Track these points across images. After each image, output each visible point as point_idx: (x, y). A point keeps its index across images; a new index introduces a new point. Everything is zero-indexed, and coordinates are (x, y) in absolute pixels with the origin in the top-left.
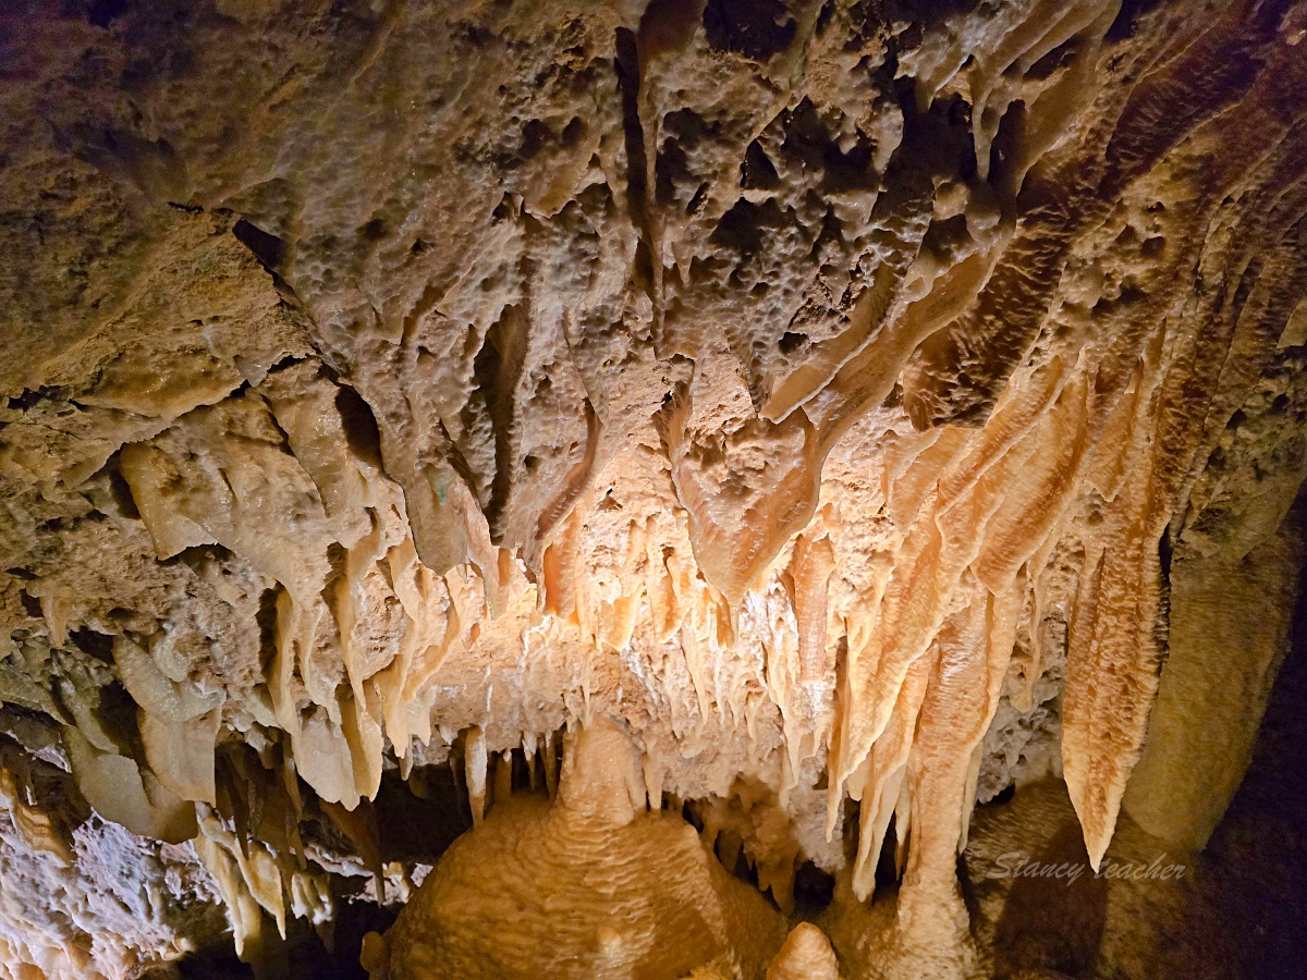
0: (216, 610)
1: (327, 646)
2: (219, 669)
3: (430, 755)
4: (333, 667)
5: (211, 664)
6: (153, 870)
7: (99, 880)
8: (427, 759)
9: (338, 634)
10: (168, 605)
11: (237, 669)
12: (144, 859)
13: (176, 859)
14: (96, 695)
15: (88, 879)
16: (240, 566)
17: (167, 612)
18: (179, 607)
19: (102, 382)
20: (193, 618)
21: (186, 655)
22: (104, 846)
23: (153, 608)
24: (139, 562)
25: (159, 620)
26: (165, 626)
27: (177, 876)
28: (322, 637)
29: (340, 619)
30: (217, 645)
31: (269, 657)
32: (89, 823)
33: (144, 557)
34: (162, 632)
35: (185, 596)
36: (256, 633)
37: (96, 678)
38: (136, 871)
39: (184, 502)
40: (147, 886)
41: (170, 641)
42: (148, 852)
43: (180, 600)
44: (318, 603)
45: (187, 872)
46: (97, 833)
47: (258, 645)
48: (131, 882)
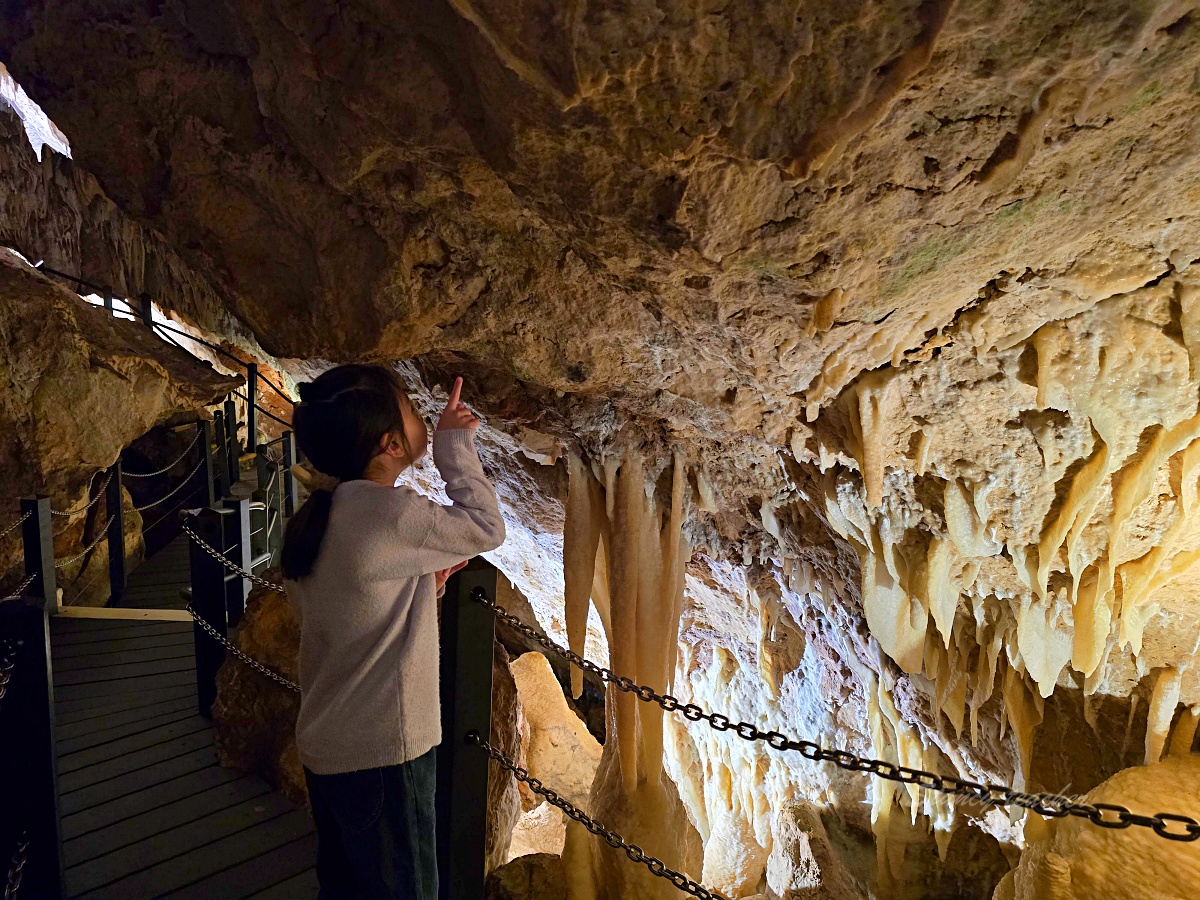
0: (1030, 473)
1: (1099, 523)
2: (1011, 522)
3: (1114, 684)
4: (1096, 544)
5: (1007, 516)
6: (830, 725)
7: (791, 719)
8: (1110, 688)
9: (1112, 515)
10: (998, 461)
11: (1025, 525)
12: (826, 713)
13: (847, 724)
14: (901, 533)
15: (783, 714)
16: (1072, 432)
17: (996, 467)
18: (1006, 463)
19: (1074, 269)
20: (1012, 475)
21: (992, 505)
22: (802, 693)
23: (987, 462)
24: (995, 424)
25: (987, 472)
26: (991, 477)
27: (844, 736)
28: (1097, 516)
29: (1118, 501)
30: (1019, 501)
31: (1050, 522)
32: (796, 672)
33: (999, 421)
34: (987, 481)
35: (1014, 456)
36: (1052, 497)
37: (907, 520)
38: (818, 720)
39: (1064, 371)
40: (822, 735)
41: (989, 489)
42: (830, 709)
43: (1010, 458)
44: (1106, 483)
45: (852, 737)
46: (799, 682)
47: (1049, 508)
48: (812, 727)
